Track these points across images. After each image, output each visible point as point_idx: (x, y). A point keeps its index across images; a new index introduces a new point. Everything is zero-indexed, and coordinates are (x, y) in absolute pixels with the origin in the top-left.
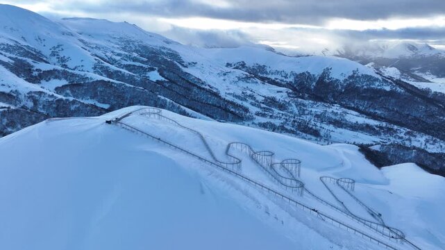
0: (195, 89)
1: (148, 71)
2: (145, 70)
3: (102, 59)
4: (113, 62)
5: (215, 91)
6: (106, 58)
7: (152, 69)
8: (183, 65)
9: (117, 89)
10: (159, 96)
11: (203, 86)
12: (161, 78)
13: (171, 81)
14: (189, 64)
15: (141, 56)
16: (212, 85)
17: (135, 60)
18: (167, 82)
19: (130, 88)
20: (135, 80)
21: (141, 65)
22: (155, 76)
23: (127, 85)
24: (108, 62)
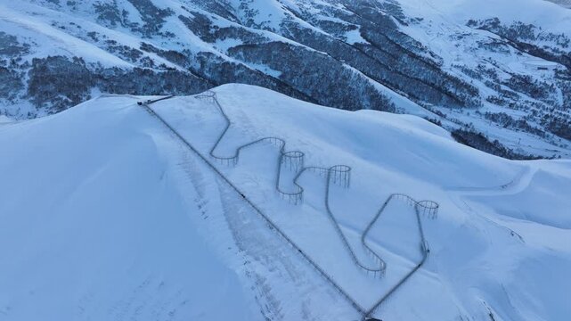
0: (405, 58)
1: (348, 30)
2: (343, 29)
3: (294, 12)
4: (305, 16)
5: (436, 61)
6: (300, 12)
7: (353, 28)
8: (402, 22)
9: (294, 53)
10: (344, 65)
11: (422, 54)
12: (361, 40)
13: (374, 45)
14: (412, 20)
15: (348, 8)
16: (435, 52)
17: (337, 14)
18: (368, 45)
19: (311, 52)
20: (326, 42)
21: (340, 21)
22: (354, 37)
23: (308, 48)
24: (301, 17)
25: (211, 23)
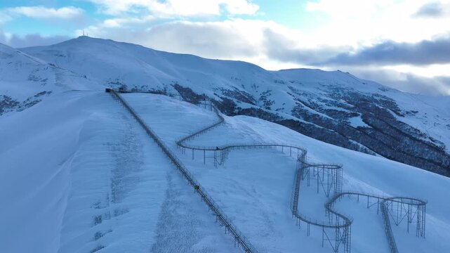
0: (407, 140)
1: (351, 117)
2: (347, 116)
3: (303, 103)
4: (314, 106)
5: (438, 145)
6: (309, 103)
7: (356, 115)
8: (398, 114)
9: (304, 129)
10: (351, 141)
11: (423, 139)
12: (363, 124)
13: (375, 128)
14: (407, 113)
15: (349, 103)
16: (435, 138)
17: (340, 106)
18: (370, 129)
19: (319, 129)
20: (332, 124)
21: (343, 110)
22: (357, 122)
23: (317, 126)
24: (309, 107)
25: (236, 105)
